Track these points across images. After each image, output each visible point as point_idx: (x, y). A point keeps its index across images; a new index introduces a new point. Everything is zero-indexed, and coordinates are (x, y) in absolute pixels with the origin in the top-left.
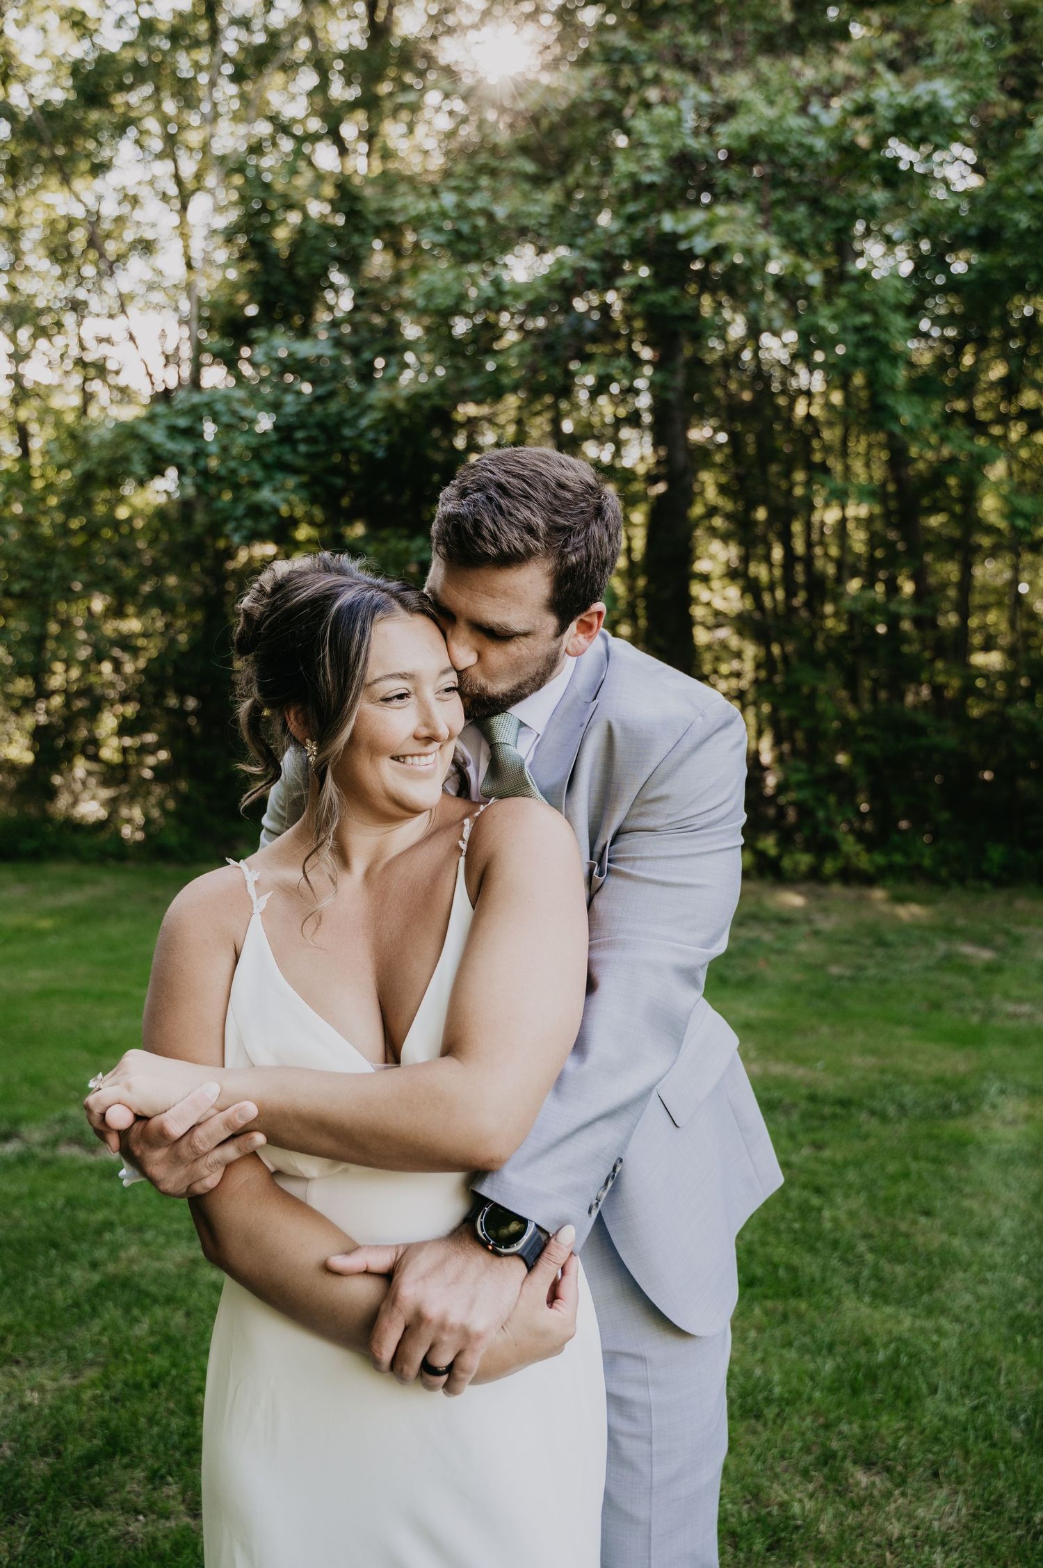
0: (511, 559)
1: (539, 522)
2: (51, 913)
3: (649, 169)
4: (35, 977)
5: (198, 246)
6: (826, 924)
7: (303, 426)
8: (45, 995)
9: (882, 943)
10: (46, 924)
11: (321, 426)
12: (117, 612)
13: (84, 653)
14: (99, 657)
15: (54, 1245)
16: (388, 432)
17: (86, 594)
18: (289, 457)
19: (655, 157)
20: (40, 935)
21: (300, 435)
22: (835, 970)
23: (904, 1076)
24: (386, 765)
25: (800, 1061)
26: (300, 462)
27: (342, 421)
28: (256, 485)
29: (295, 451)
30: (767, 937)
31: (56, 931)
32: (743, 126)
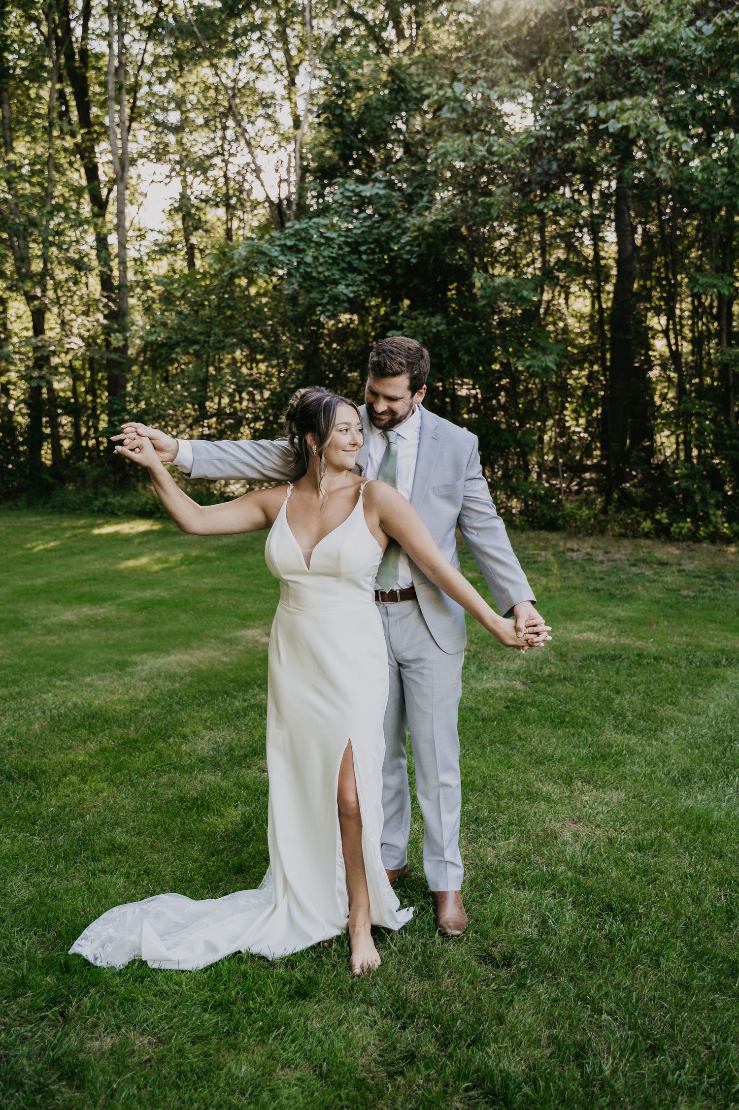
0: (396, 374)
1: (404, 361)
2: (215, 549)
3: (588, 70)
4: (208, 582)
5: (302, 105)
6: (689, 566)
7: (365, 242)
8: (214, 591)
9: (722, 578)
10: (213, 554)
11: (376, 241)
12: (251, 360)
13: (231, 388)
14: (239, 390)
15: (226, 693)
16: (419, 245)
17: (232, 349)
18: (356, 263)
19: (591, 61)
20: (209, 560)
21: (363, 248)
22: (685, 593)
23: (699, 647)
24: (342, 453)
25: (640, 638)
26: (364, 266)
27: (390, 238)
28: (336, 283)
29: (360, 259)
30: (648, 573)
31: (218, 559)
32: (647, 39)
